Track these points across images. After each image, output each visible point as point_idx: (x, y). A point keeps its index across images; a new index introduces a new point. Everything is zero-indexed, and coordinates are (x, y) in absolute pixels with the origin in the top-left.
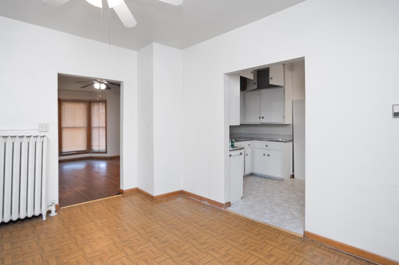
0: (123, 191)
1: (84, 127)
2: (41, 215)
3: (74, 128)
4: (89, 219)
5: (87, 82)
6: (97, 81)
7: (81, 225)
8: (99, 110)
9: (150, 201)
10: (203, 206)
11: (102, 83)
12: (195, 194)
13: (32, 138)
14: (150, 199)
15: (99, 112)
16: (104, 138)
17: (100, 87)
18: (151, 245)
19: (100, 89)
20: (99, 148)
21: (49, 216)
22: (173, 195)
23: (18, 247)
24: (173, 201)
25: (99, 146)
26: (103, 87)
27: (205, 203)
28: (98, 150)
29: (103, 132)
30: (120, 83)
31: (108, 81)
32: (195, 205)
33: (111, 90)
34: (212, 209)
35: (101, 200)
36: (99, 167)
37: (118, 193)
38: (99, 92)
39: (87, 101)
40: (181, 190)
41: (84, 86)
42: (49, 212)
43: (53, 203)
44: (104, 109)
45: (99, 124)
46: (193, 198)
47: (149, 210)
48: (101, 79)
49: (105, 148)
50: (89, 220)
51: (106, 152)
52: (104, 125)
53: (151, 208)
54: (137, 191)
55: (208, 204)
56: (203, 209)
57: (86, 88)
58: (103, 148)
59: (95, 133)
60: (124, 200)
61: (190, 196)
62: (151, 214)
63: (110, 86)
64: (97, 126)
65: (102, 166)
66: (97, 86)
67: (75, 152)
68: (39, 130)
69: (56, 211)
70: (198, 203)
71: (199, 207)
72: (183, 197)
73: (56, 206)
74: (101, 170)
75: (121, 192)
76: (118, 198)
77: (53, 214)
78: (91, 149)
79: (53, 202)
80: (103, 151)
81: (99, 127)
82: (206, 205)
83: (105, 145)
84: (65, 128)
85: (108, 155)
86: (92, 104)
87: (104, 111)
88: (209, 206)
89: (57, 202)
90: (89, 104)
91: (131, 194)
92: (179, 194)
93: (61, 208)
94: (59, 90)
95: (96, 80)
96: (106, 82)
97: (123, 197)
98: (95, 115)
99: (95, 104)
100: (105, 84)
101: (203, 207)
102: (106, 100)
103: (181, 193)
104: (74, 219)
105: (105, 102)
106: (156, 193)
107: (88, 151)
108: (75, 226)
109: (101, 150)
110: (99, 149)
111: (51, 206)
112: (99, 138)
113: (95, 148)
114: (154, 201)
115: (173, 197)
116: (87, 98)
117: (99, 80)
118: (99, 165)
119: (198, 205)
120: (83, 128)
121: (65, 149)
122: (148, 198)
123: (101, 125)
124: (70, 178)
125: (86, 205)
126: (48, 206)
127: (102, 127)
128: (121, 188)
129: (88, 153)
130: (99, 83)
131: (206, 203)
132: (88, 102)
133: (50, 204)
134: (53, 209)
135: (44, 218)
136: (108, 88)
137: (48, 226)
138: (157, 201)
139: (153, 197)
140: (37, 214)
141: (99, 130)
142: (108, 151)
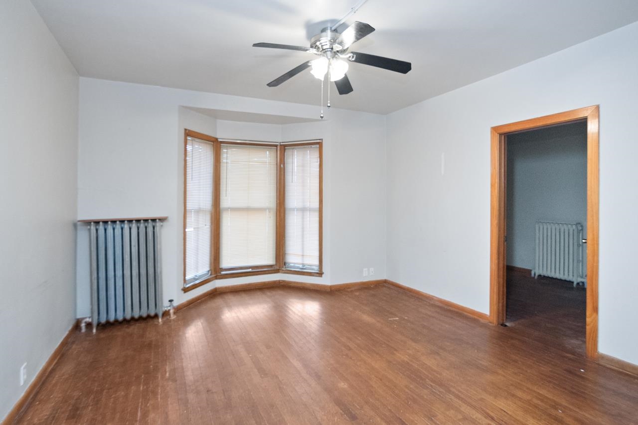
1: (269, 209)
3: (248, 210)
8: (304, 165)
15: (304, 171)
16: (316, 238)
20: (303, 260)
25: (303, 257)
28: (301, 266)
29: (312, 222)
39: (276, 146)
44: (317, 164)
45: (304, 201)
49: (316, 262)
51: (320, 274)
52: (316, 205)
58: (313, 261)
59: (294, 224)
64: (300, 205)
67: (250, 270)
78: (285, 264)
80: (313, 269)
81: (303, 210)
83: (317, 254)
84: (227, 209)
85: (326, 281)
86: (288, 153)
87: (316, 169)
90: (281, 152)
98: (295, 178)
99: (296, 152)
102: (322, 139)
105: (317, 146)
107: (278, 268)
109: (306, 266)
110: (304, 265)
112: (303, 236)
113: (294, 259)
116: (278, 138)
120: (269, 212)
121: (228, 261)
123: (308, 205)
127: (311, 210)
129: (277, 271)
132: (279, 148)
141: (303, 218)
142: (324, 271)
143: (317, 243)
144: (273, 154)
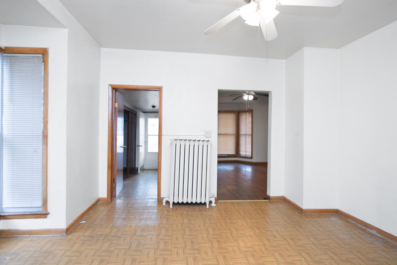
0: (270, 197)
1: (233, 134)
2: (205, 203)
3: (226, 134)
4: (240, 215)
5: (238, 95)
6: (246, 93)
7: (235, 220)
8: (246, 119)
9: (298, 213)
10: (371, 235)
11: (250, 94)
12: (357, 218)
13: (201, 142)
14: (298, 211)
15: (246, 121)
16: (250, 145)
17: (248, 98)
18: (302, 260)
19: (248, 100)
20: (246, 153)
21: (211, 205)
22: (326, 213)
23: (192, 224)
24: (326, 220)
25: (246, 151)
26: (251, 98)
27: (372, 232)
28: (245, 155)
29: (249, 139)
30: (268, 93)
31: (256, 92)
32: (357, 231)
33: (257, 100)
34: (384, 243)
35: (250, 201)
36: (246, 171)
37: (265, 198)
38: (247, 103)
39: (236, 112)
40: (336, 209)
41: (234, 98)
42: (211, 202)
43: (213, 196)
44: (251, 118)
45: (246, 132)
46: (353, 222)
47: (298, 222)
48: (250, 91)
49: (250, 154)
50: (240, 217)
51: (252, 158)
52: (250, 133)
53: (300, 221)
54: (283, 200)
55: (379, 235)
56: (370, 239)
57: (236, 100)
58: (249, 154)
59: (242, 140)
60: (271, 206)
61: (349, 219)
62: (300, 227)
63: (257, 96)
64: (244, 133)
65: (248, 170)
66: (246, 97)
67: (226, 156)
68: (205, 136)
69: (215, 203)
70: (362, 230)
71: (364, 235)
72: (339, 218)
73: (215, 199)
74: (247, 173)
75: (267, 198)
76: (265, 202)
77: (213, 204)
78: (239, 154)
79: (214, 194)
80: (249, 156)
81: (246, 135)
82: (375, 235)
83: (250, 151)
84: (219, 134)
85: (254, 160)
86: (240, 114)
87: (250, 120)
88: (380, 238)
89: (216, 196)
90: (238, 114)
91: (278, 201)
92: (333, 213)
93: (219, 201)
94: (219, 103)
95: (244, 92)
96: (254, 93)
97: (270, 203)
99: (243, 114)
100: (252, 95)
101: (369, 236)
102: (252, 109)
103: (337, 213)
104: (229, 213)
105: (251, 111)
106: (305, 206)
107: (236, 155)
108: (230, 219)
109: (247, 155)
110: (246, 155)
111: (212, 197)
112: (246, 144)
113: (242, 153)
114: (303, 214)
115: (326, 215)
116: (237, 109)
117: (247, 92)
118: (246, 168)
119: (362, 232)
120: (233, 136)
122: (296, 209)
123: (247, 133)
124: (223, 177)
125: (238, 203)
126: (210, 197)
127: (249, 135)
128: (268, 194)
129: (236, 157)
130: (247, 94)
131: (374, 232)
133: (212, 196)
134: (213, 201)
135: (208, 207)
136: (255, 99)
137: (210, 214)
138: (306, 215)
139: (302, 209)
140: (203, 202)
141: (246, 137)
142: (253, 157)
143: (251, 147)
144: (235, 115)
